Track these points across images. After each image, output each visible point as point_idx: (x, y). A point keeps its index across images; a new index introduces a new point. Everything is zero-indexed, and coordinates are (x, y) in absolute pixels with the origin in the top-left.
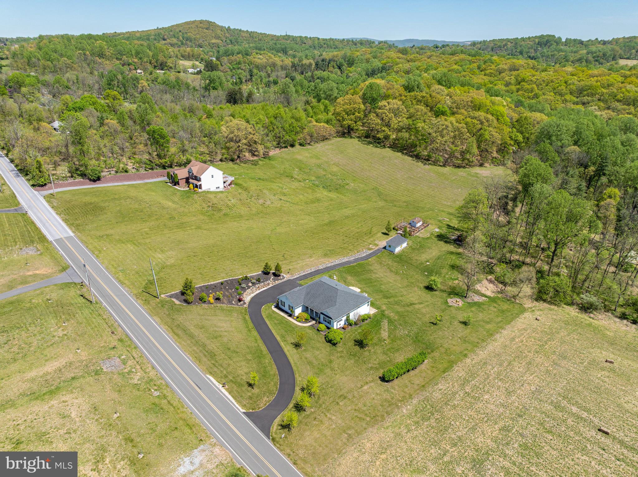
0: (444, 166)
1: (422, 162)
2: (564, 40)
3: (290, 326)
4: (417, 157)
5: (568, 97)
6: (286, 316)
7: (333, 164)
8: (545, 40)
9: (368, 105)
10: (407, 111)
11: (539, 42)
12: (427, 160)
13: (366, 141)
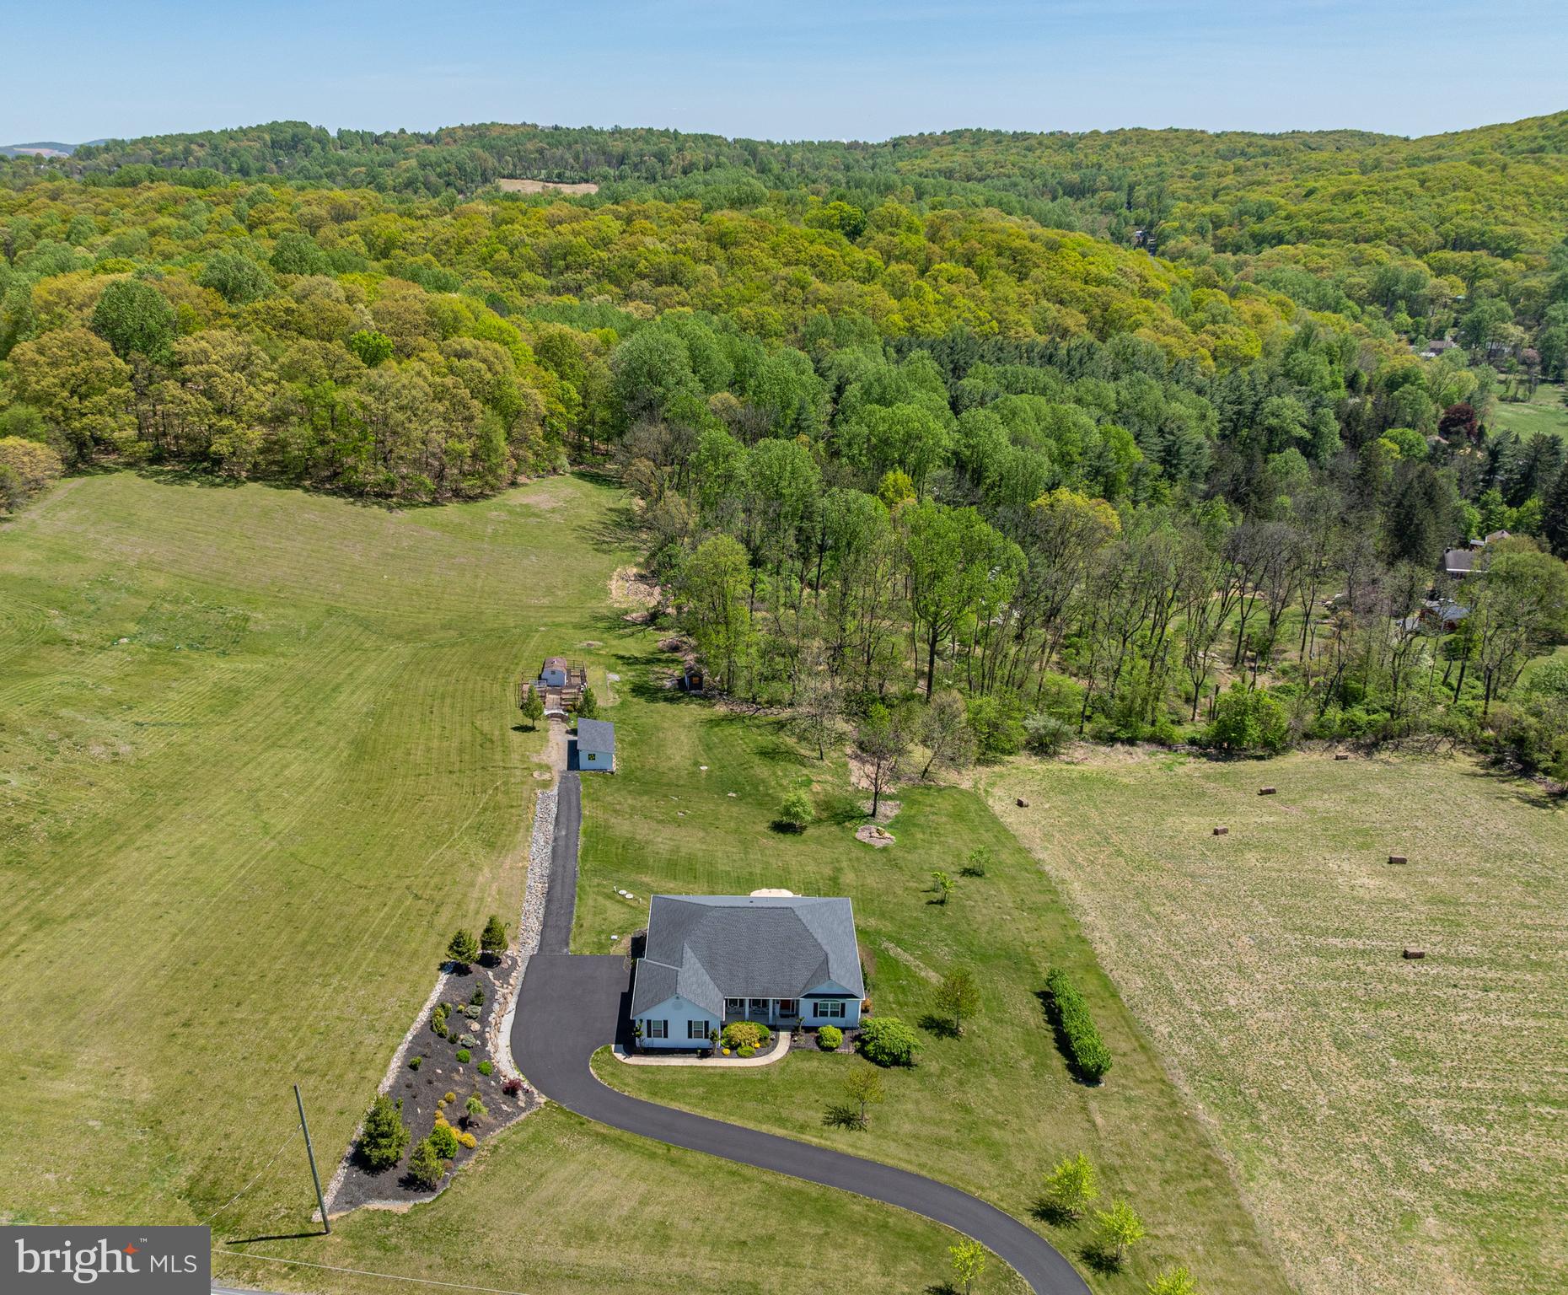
0: (435, 503)
1: (379, 504)
2: (333, 133)
3: (748, 1081)
4: (355, 492)
5: (528, 277)
6: (693, 1061)
7: (140, 566)
8: (288, 136)
9: (134, 354)
10: (274, 359)
11: (273, 142)
12: (382, 495)
13: (161, 473)
